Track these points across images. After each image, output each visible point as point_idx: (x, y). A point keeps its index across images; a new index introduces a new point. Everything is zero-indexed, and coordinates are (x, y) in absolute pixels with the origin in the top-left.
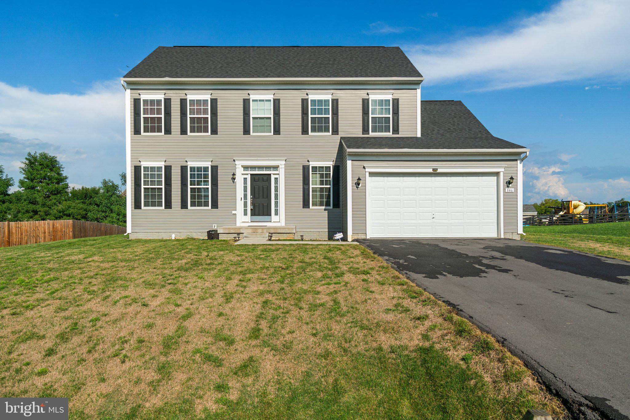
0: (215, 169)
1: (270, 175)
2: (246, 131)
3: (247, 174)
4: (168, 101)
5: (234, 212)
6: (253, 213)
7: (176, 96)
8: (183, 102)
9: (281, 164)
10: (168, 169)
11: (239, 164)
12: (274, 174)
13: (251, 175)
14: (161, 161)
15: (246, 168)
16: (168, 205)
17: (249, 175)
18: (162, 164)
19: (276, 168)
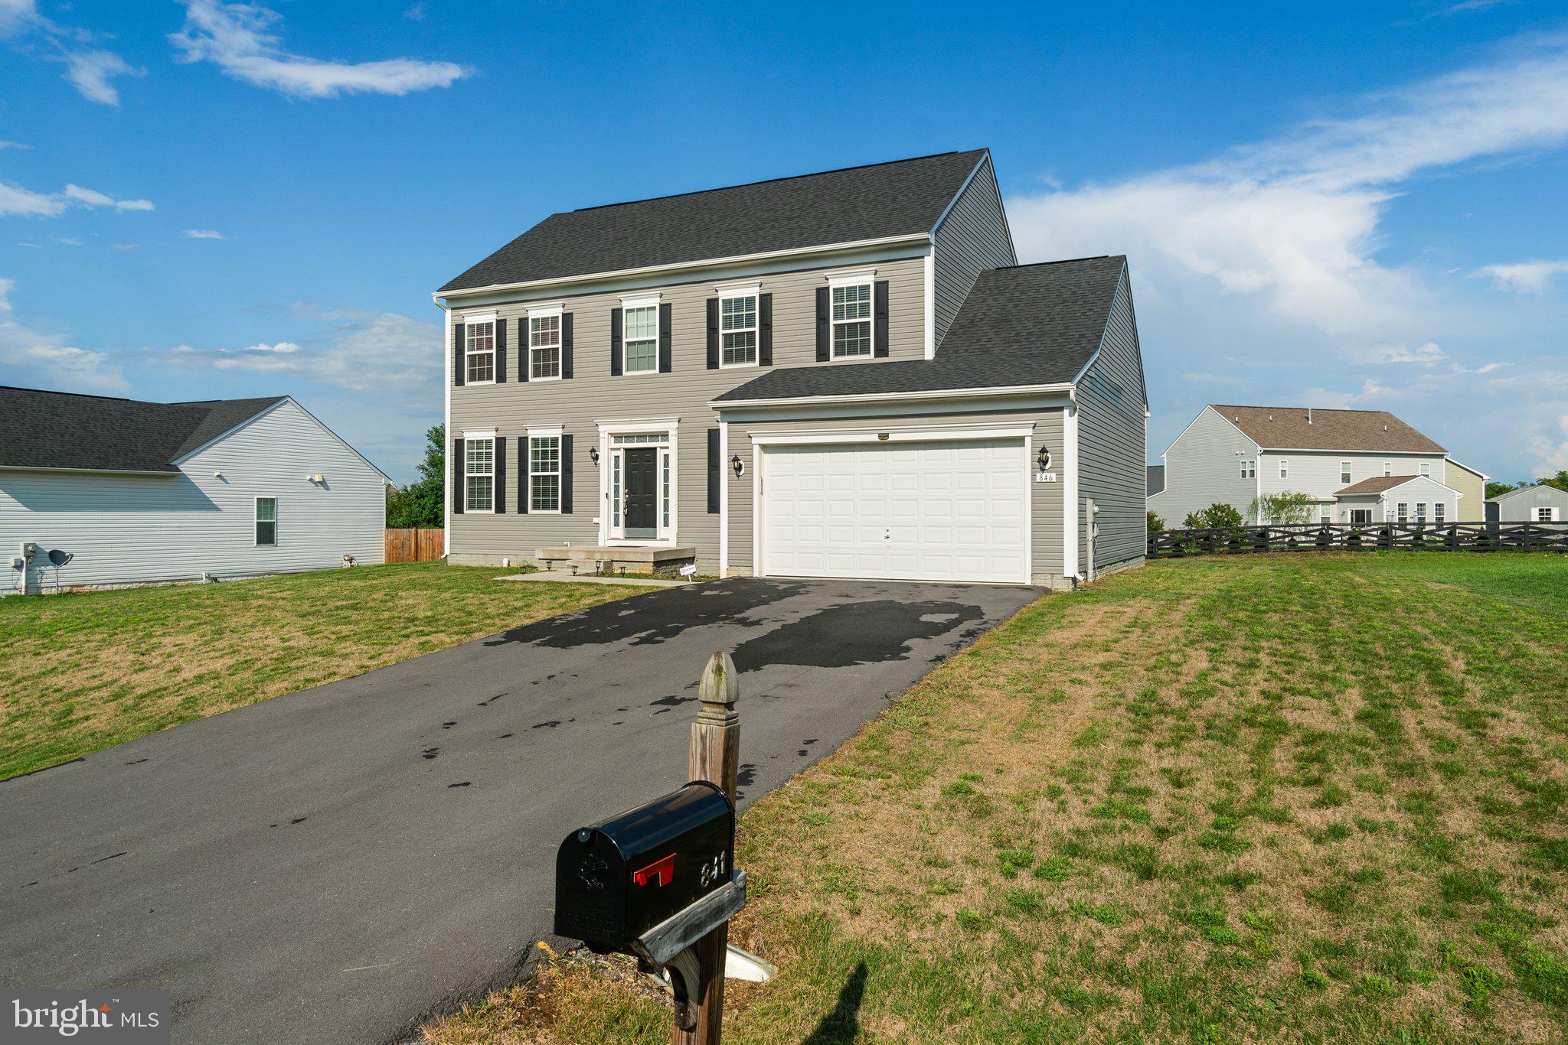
0: (568, 440)
1: (655, 449)
2: (616, 370)
3: (619, 449)
4: (501, 324)
5: (595, 520)
6: (629, 524)
7: (512, 314)
8: (523, 322)
9: (672, 427)
10: (501, 442)
11: (604, 430)
12: (661, 448)
13: (626, 450)
14: (489, 430)
15: (618, 437)
16: (501, 508)
17: (622, 450)
18: (491, 436)
19: (665, 435)
